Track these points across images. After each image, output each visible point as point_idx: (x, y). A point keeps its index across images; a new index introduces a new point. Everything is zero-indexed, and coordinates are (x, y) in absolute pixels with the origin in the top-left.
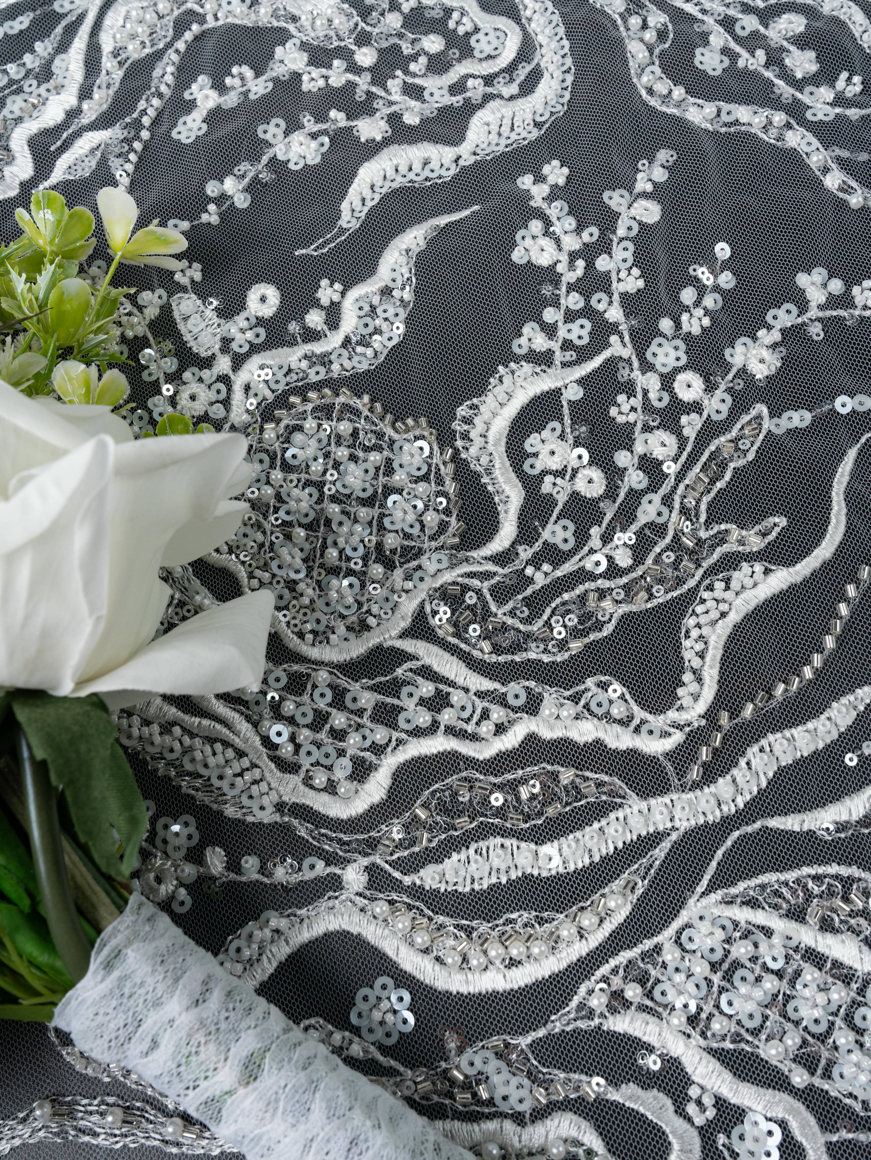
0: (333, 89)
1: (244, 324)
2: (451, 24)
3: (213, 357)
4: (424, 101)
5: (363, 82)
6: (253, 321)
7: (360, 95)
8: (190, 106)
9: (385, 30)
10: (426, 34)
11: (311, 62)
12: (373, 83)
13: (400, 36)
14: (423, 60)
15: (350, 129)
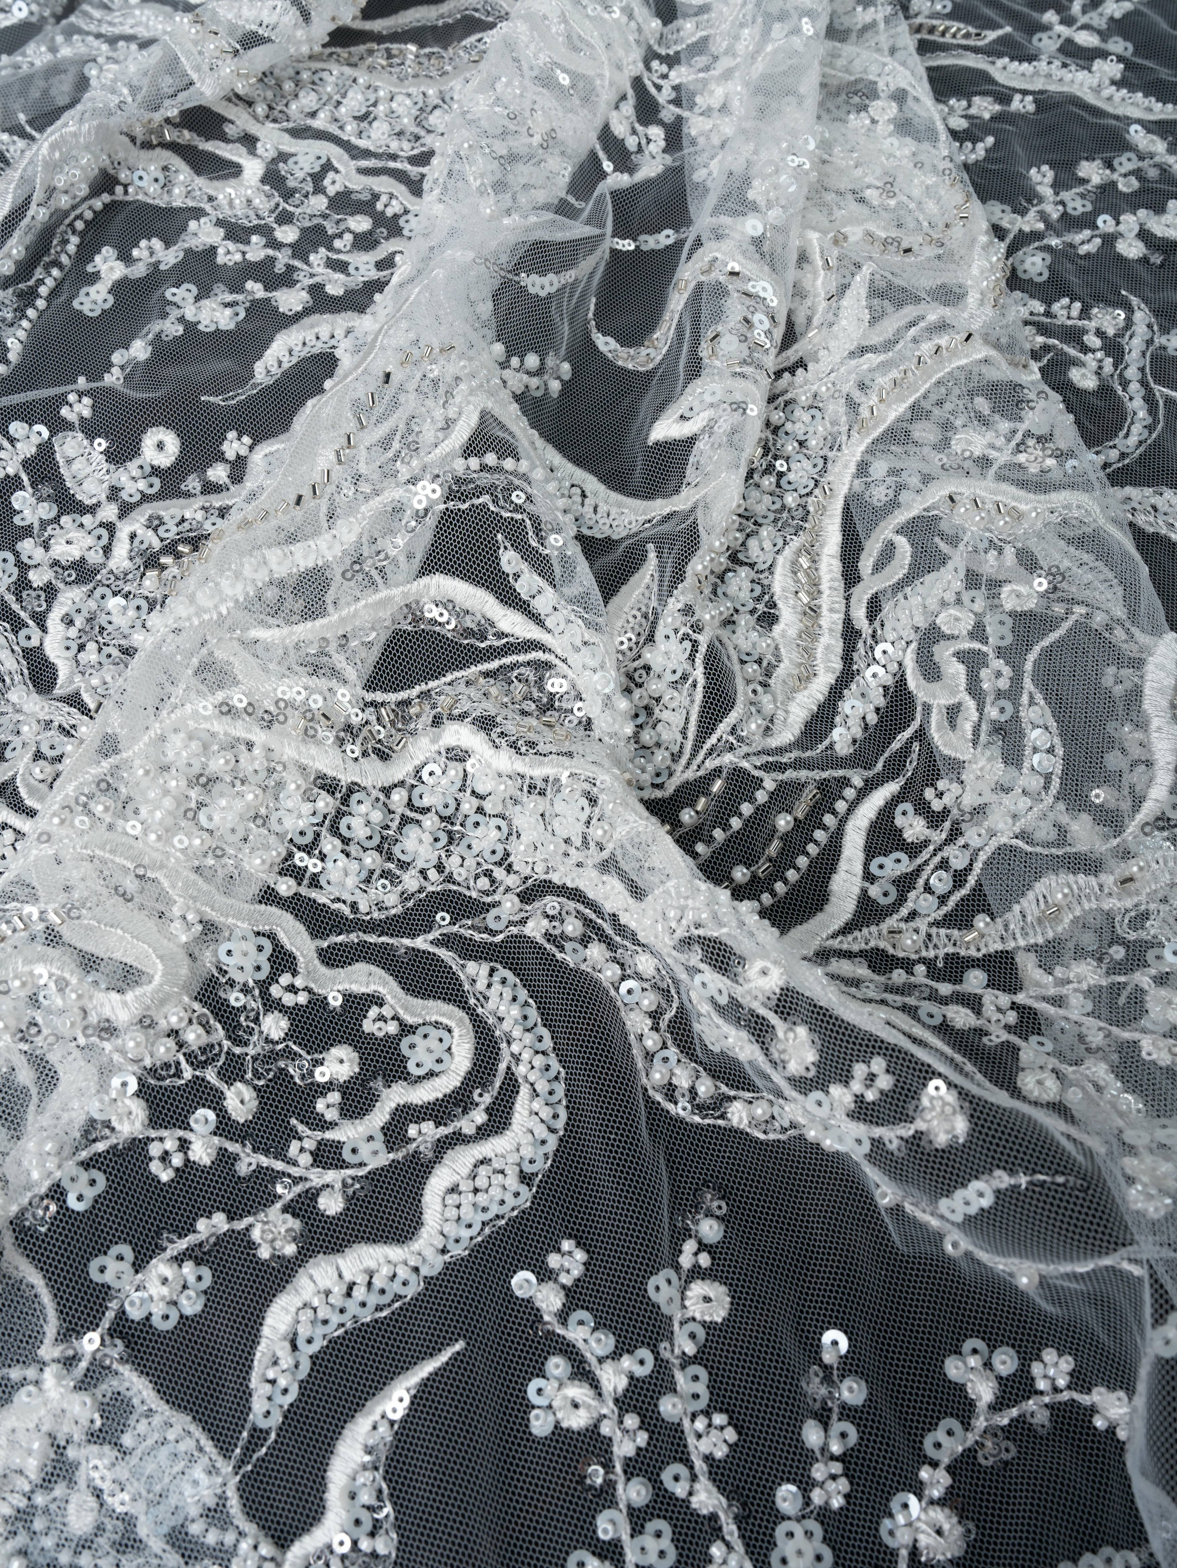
0: (250, 263)
1: (136, 472)
2: (379, 206)
3: (98, 505)
4: (348, 275)
5: (283, 258)
6: (148, 470)
7: (279, 268)
8: (95, 277)
9: (309, 211)
10: (352, 214)
11: (227, 237)
12: (294, 256)
13: (325, 216)
14: (348, 237)
15: (268, 300)
